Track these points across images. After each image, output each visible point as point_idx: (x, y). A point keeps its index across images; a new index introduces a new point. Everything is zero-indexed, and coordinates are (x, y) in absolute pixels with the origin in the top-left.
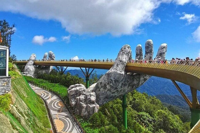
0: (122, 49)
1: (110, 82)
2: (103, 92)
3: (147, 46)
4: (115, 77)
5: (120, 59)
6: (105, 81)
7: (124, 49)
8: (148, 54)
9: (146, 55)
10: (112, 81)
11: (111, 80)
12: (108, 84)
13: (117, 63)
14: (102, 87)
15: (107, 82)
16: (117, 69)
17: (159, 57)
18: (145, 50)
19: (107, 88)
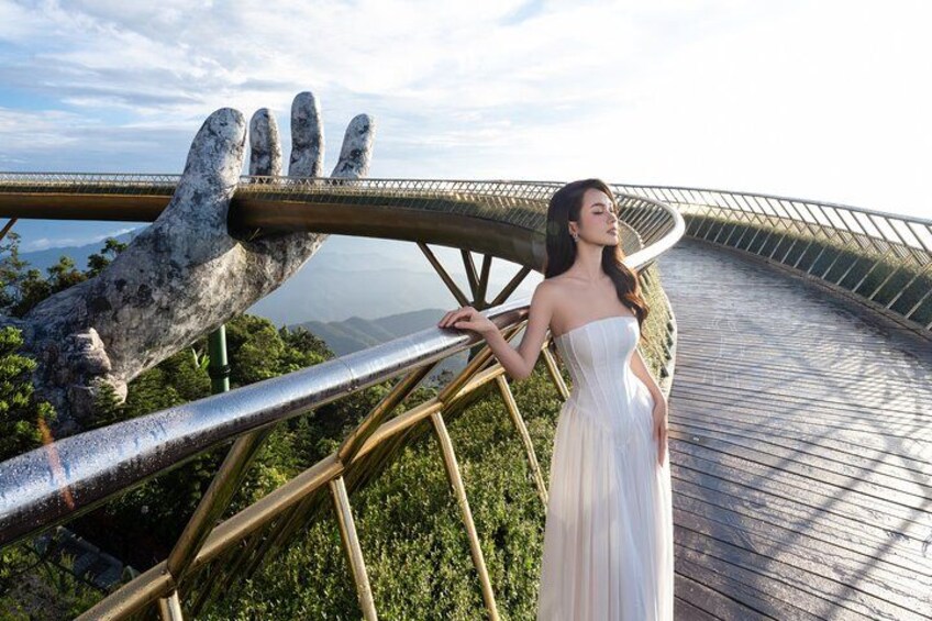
0: (213, 127)
1: (170, 275)
2: (134, 325)
3: (301, 120)
4: (189, 250)
5: (207, 173)
6: (142, 271)
7: (222, 125)
8: (307, 152)
9: (296, 156)
10: (180, 270)
11: (174, 264)
12: (160, 283)
13: (192, 190)
14: (126, 301)
15: (153, 276)
16: (195, 216)
17: (350, 163)
18: (293, 135)
19: (153, 301)
